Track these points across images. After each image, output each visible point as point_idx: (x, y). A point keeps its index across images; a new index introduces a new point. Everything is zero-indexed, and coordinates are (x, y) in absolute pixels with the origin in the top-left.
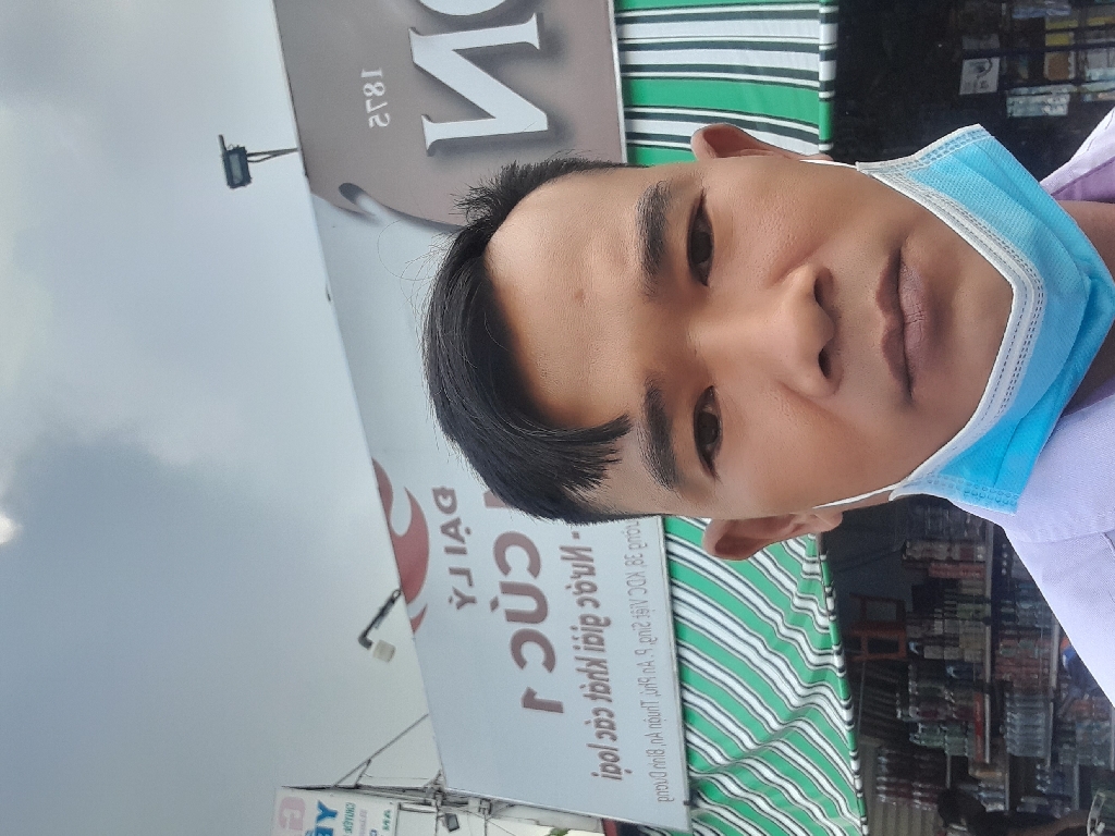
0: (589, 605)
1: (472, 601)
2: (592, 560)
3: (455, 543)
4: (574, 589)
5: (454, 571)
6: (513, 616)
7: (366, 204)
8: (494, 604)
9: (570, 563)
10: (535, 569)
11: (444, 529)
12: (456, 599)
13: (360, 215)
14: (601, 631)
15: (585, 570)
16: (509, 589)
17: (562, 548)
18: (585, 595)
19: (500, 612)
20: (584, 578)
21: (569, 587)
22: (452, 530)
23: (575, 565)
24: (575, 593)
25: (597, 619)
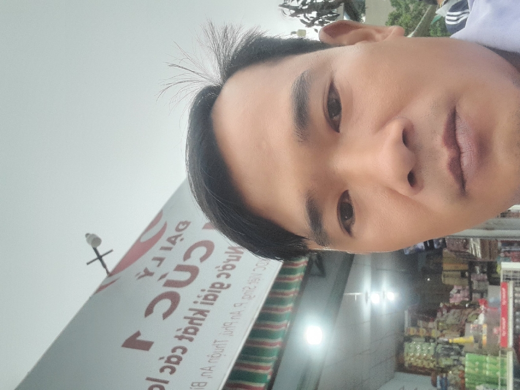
0: (223, 277)
1: (151, 274)
2: (242, 253)
3: (169, 245)
4: (221, 269)
5: (155, 259)
6: (169, 284)
8: (163, 277)
9: (229, 255)
10: (203, 259)
11: (170, 239)
12: (143, 273)
14: (220, 292)
15: (235, 258)
16: (179, 268)
17: (229, 248)
18: (225, 271)
19: (164, 280)
20: (231, 263)
21: (217, 267)
22: (173, 239)
23: (230, 256)
24: (219, 270)
25: (222, 284)
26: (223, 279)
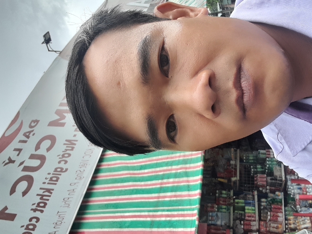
0: (63, 163)
1: (13, 162)
2: (75, 144)
3: (25, 139)
4: (61, 156)
5: (15, 150)
6: (26, 169)
8: (21, 164)
9: (66, 146)
10: (48, 150)
11: (25, 134)
12: (7, 161)
14: (60, 175)
15: (70, 148)
16: (32, 157)
17: (66, 141)
18: (64, 159)
19: (22, 167)
20: (68, 152)
21: (59, 156)
22: (27, 134)
24: (60, 158)
25: (62, 169)
26: (62, 165)
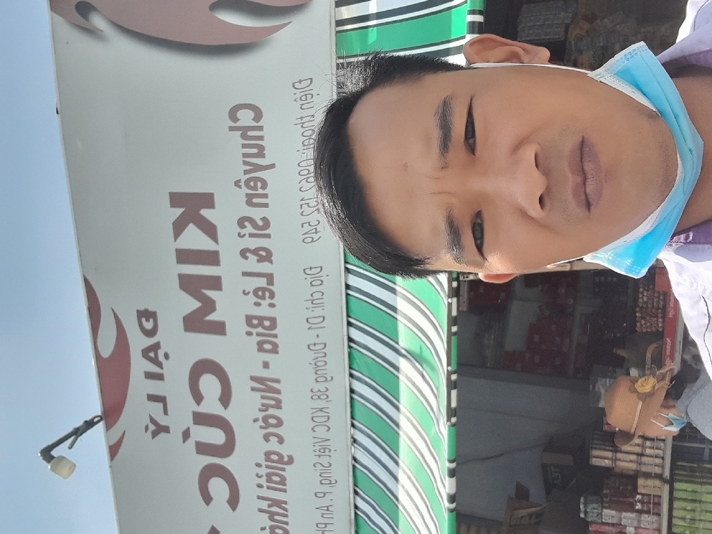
0: (274, 439)
1: (166, 429)
2: (279, 392)
3: (154, 369)
4: (261, 423)
5: (152, 398)
6: (202, 448)
7: (98, 21)
8: (186, 435)
9: (258, 394)
10: (225, 399)
11: (145, 353)
12: (152, 427)
13: (91, 32)
14: (283, 470)
15: (273, 402)
16: (200, 419)
17: (253, 379)
18: (271, 430)
19: (191, 443)
20: (271, 411)
21: (256, 420)
22: (152, 355)
23: (263, 397)
24: (261, 427)
25: (280, 456)
26: (273, 445)
